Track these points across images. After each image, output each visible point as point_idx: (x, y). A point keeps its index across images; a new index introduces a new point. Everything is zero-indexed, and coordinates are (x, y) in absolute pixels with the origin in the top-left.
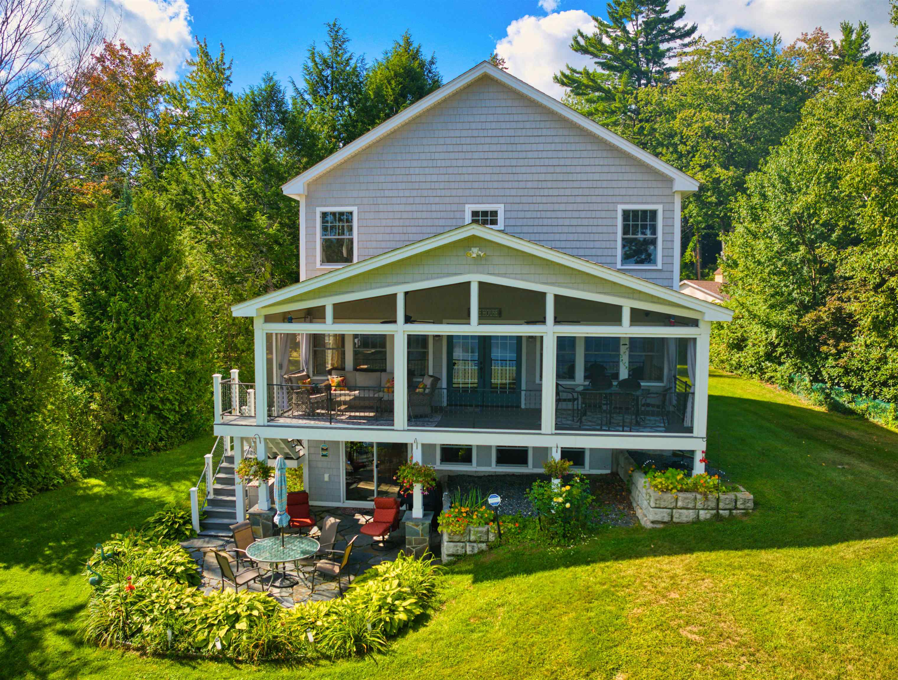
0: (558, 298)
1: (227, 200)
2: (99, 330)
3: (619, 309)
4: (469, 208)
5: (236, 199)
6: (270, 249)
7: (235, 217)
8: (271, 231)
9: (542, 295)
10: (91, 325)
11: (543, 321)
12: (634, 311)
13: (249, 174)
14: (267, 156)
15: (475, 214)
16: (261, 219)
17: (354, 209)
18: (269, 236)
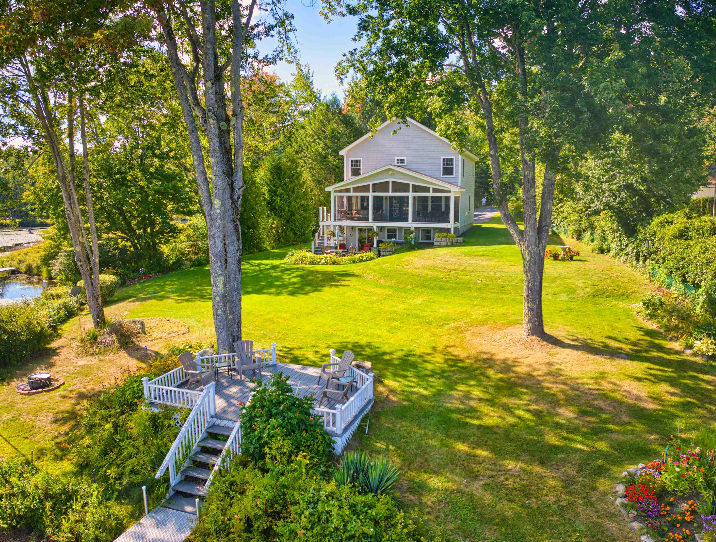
0: (413, 185)
1: (317, 150)
2: (275, 200)
3: (429, 188)
4: (396, 158)
5: (321, 150)
6: (334, 170)
7: (320, 157)
8: (335, 163)
9: (409, 184)
10: (271, 199)
11: (409, 192)
12: (433, 189)
13: (325, 138)
14: (333, 131)
15: (398, 160)
16: (331, 158)
17: (361, 159)
18: (334, 165)
